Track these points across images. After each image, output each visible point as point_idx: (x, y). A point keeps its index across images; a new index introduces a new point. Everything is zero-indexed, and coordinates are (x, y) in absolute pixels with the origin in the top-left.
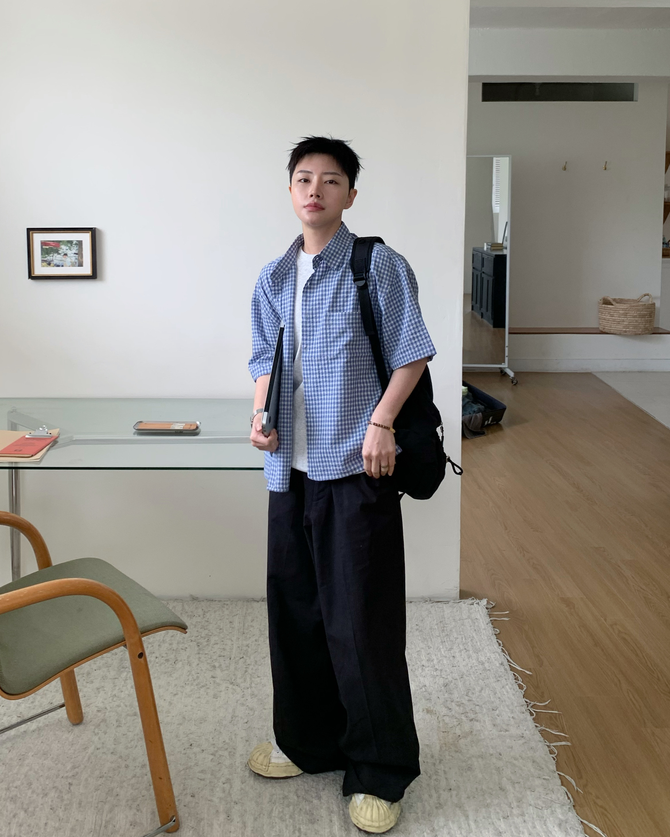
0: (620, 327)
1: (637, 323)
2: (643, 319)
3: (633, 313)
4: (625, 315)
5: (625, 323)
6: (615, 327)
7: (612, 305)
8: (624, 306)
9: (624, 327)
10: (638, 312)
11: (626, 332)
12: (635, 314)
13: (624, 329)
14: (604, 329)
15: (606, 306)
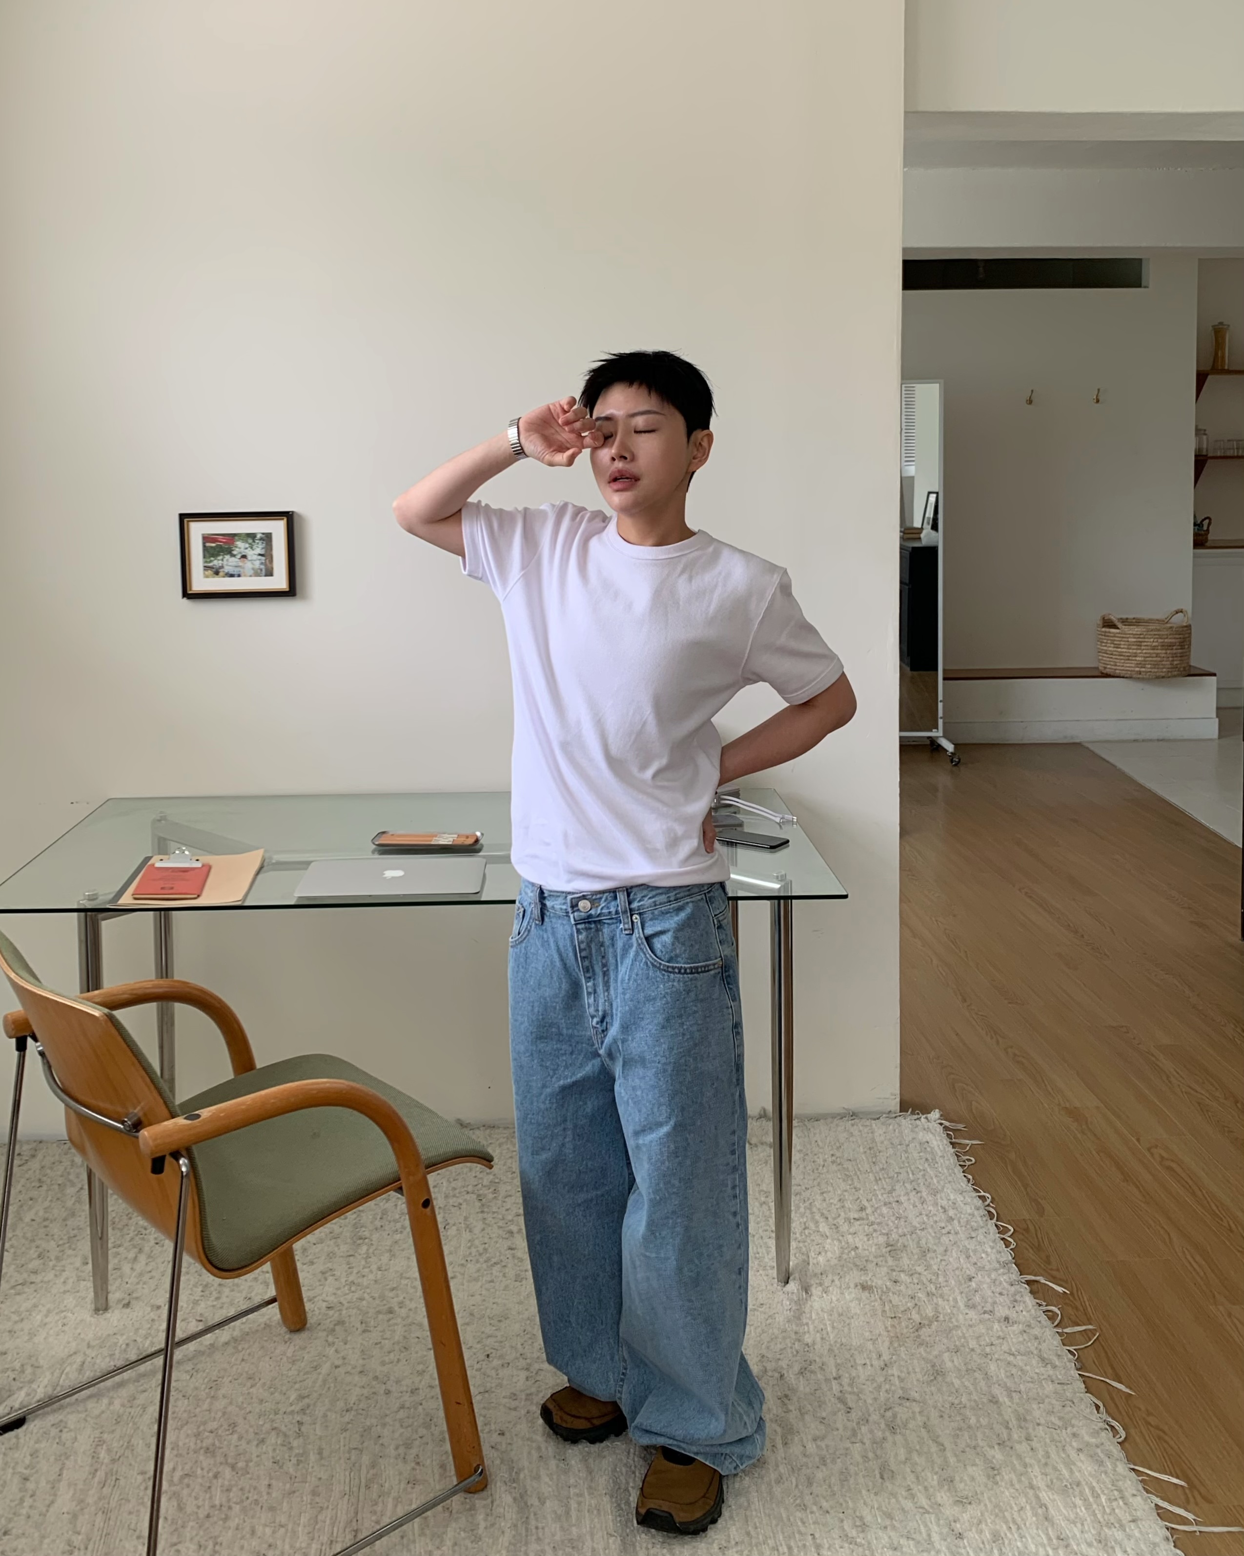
0: (1130, 666)
1: (1159, 659)
2: (1168, 652)
3: (1150, 641)
4: (1139, 645)
5: (1138, 659)
6: (1122, 666)
7: (1118, 628)
8: (1136, 630)
9: (1137, 665)
10: (1160, 640)
11: (1140, 672)
12: (1154, 644)
13: (1137, 669)
14: (1105, 668)
15: (1107, 630)
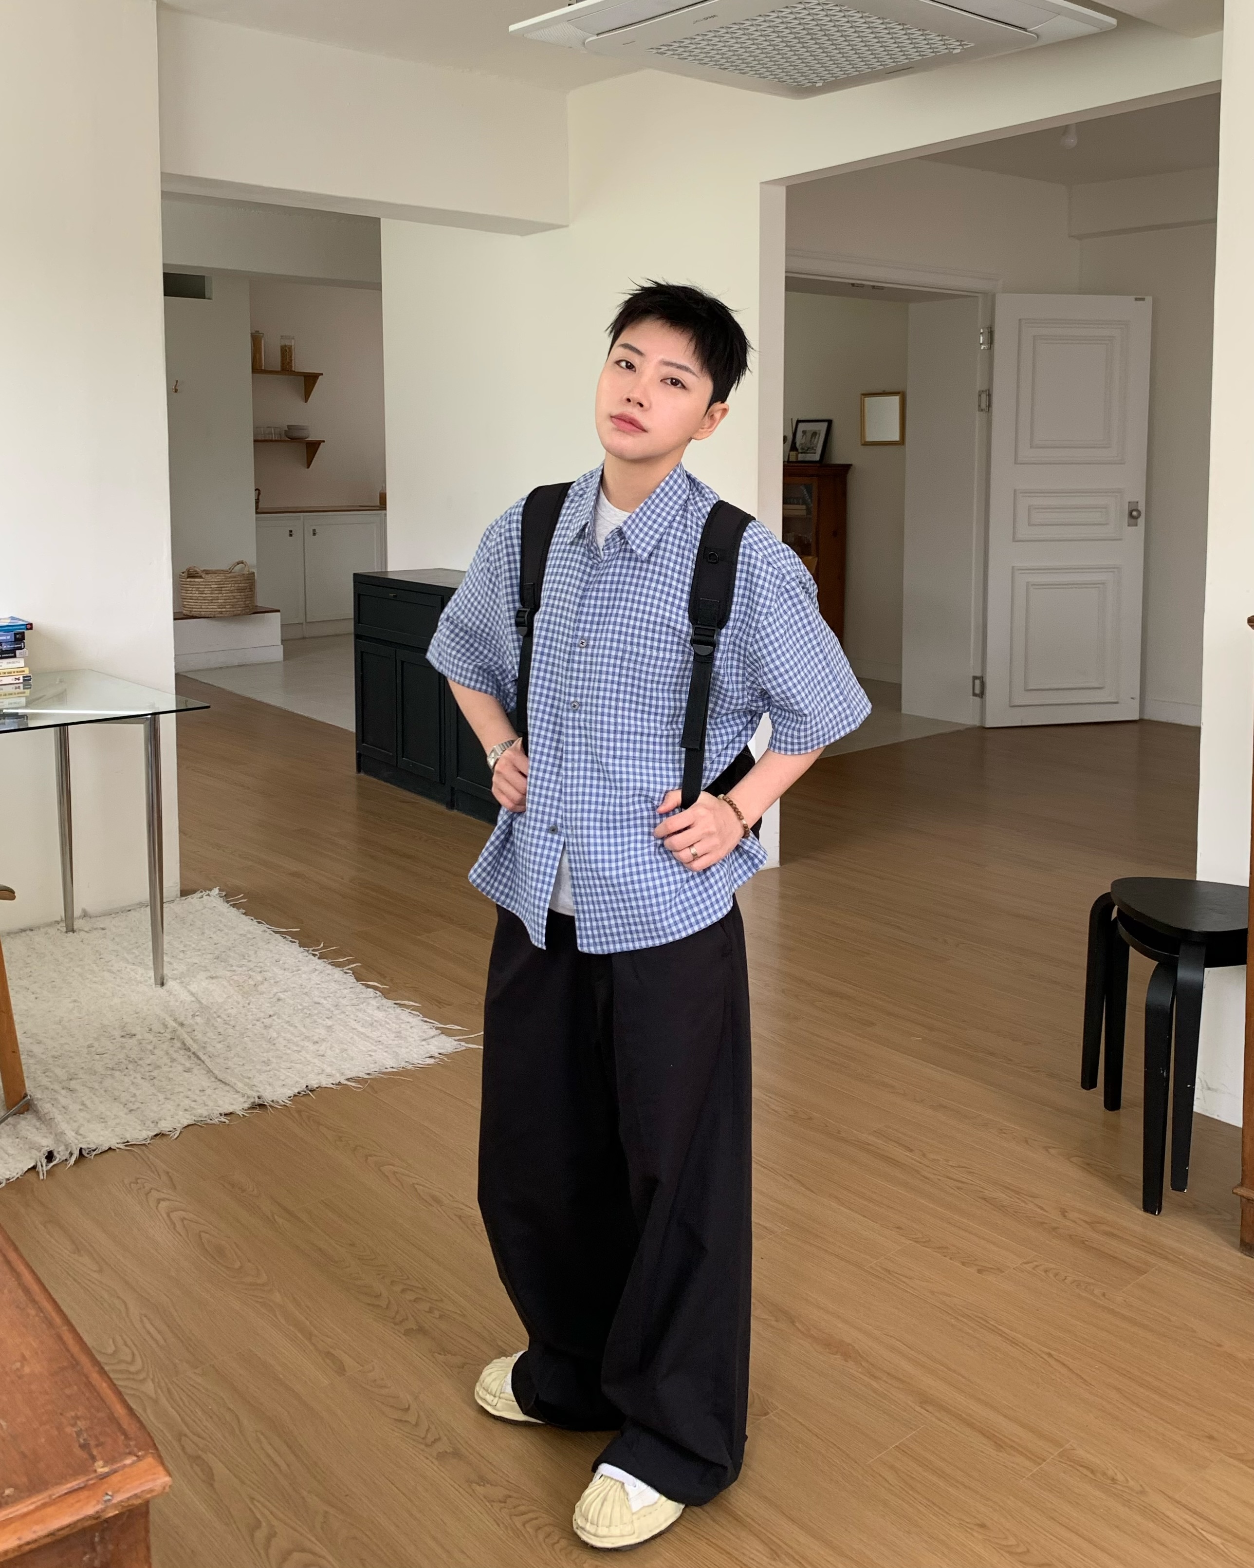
0: (214, 608)
1: (236, 600)
2: (240, 594)
4: (220, 589)
5: (219, 602)
6: (206, 608)
7: (201, 577)
8: (216, 578)
9: (219, 607)
10: (235, 585)
11: (221, 612)
12: (232, 588)
13: (220, 610)
15: (192, 580)
